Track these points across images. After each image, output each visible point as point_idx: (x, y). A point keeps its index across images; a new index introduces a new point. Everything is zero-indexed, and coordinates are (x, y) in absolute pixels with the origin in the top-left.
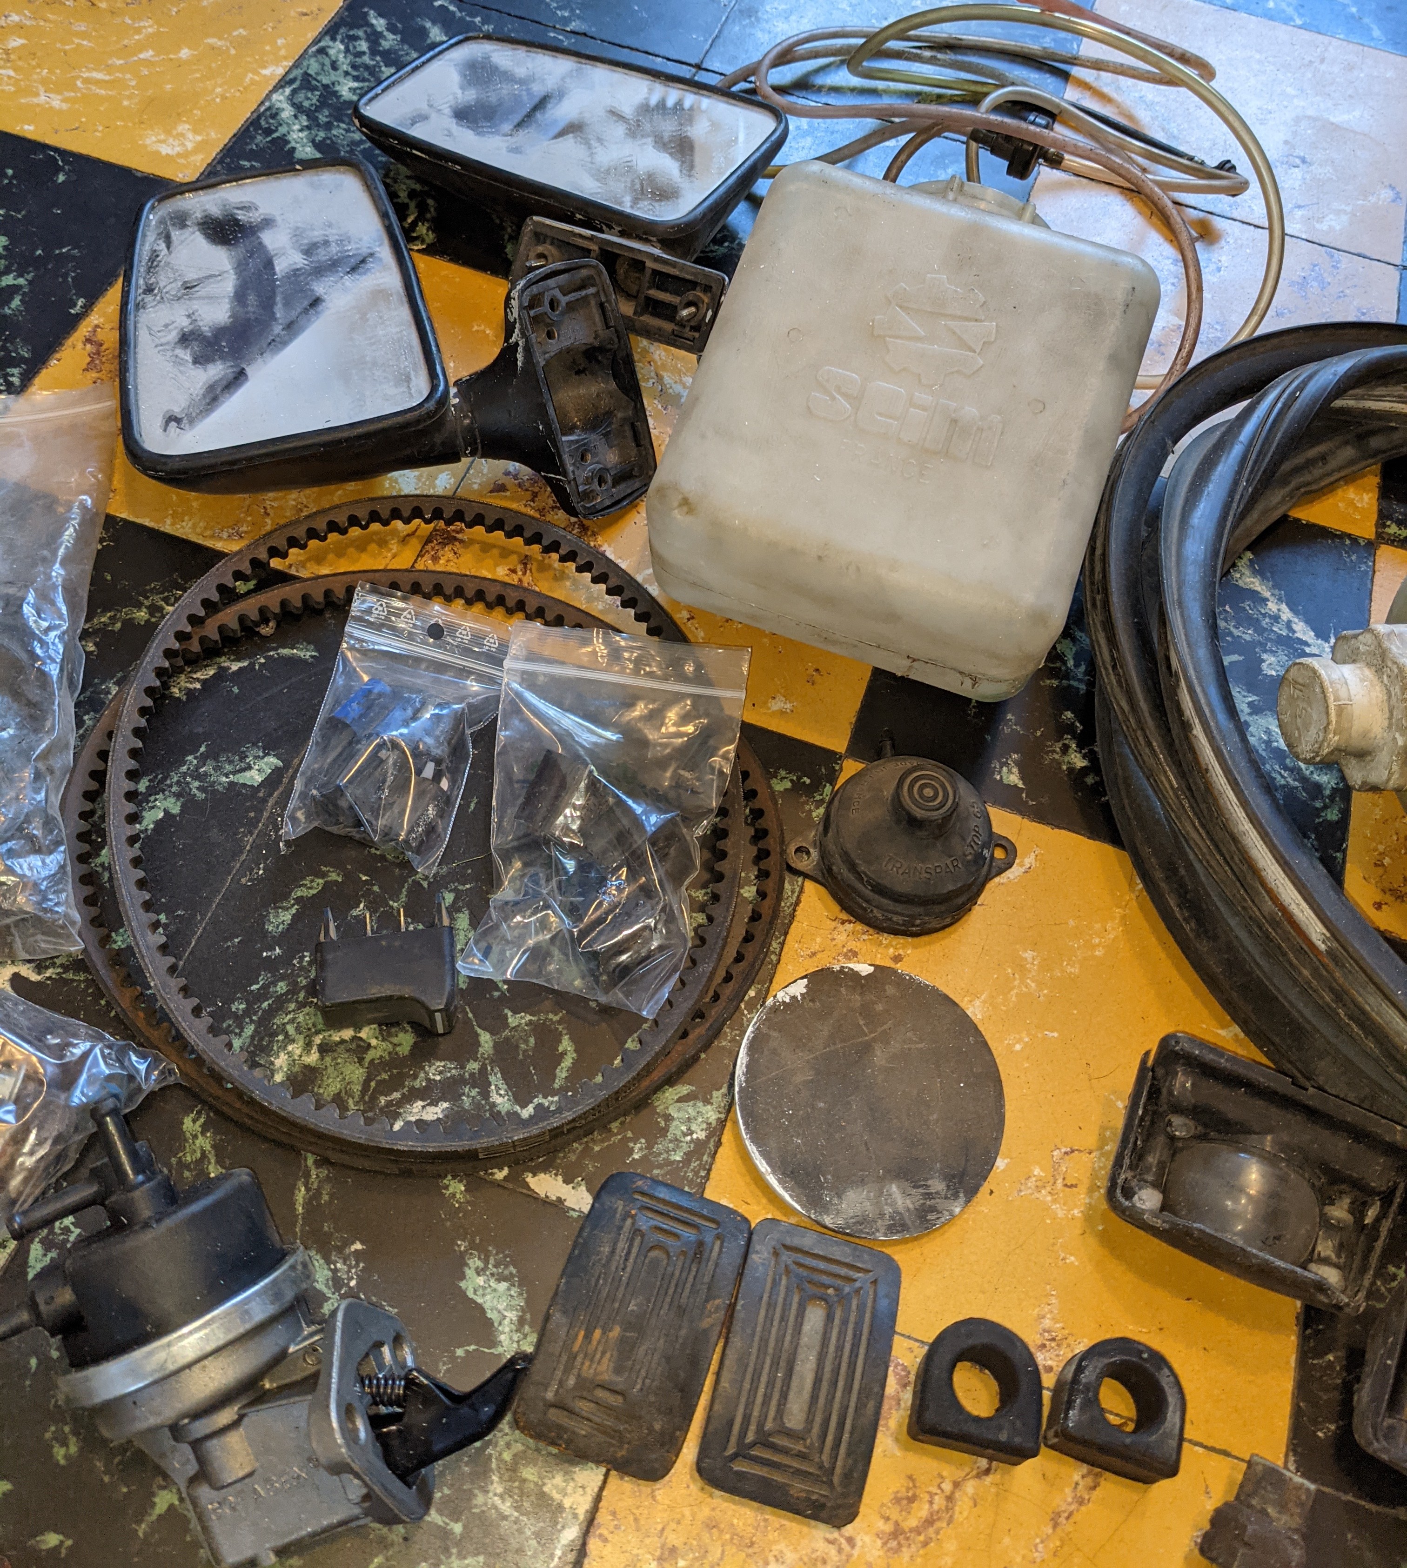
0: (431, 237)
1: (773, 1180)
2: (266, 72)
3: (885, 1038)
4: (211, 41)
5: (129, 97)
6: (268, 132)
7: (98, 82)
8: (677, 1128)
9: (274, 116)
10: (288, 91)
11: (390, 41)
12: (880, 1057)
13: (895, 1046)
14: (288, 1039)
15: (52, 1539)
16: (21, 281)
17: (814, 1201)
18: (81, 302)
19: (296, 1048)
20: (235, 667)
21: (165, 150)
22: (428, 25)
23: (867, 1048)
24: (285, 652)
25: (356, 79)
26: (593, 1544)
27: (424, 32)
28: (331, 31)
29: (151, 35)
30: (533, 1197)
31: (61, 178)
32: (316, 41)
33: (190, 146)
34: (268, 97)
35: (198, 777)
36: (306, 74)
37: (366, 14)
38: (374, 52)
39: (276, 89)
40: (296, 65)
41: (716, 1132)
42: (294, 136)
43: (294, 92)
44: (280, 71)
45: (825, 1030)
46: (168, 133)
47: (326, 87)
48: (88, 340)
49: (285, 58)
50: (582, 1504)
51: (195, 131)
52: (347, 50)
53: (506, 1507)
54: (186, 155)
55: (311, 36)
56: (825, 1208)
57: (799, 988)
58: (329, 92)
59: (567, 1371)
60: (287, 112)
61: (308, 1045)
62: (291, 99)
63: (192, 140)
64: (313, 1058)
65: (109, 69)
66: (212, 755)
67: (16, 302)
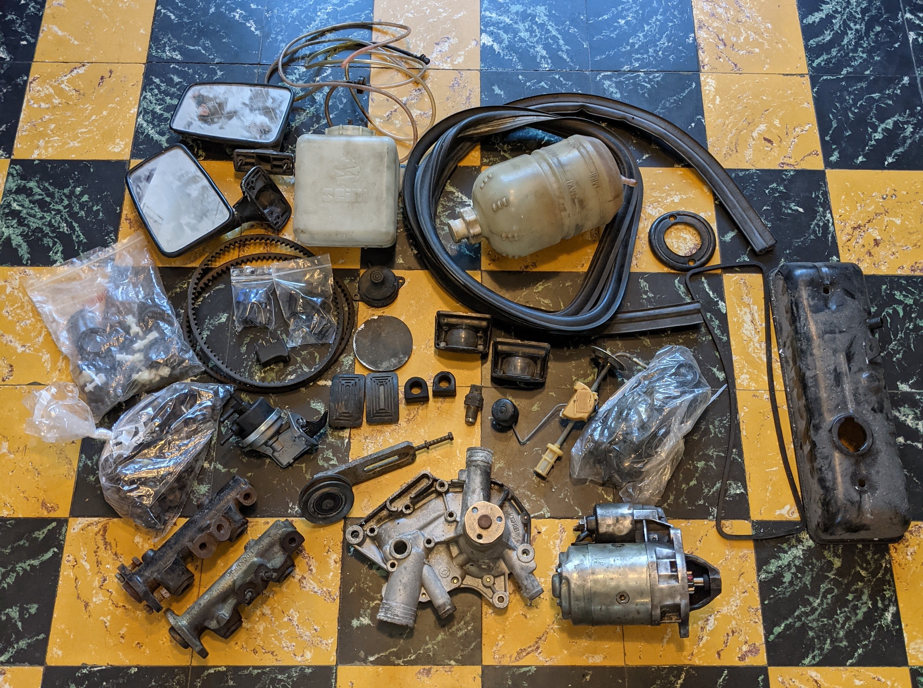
0: (204, 154)
1: (367, 366)
2: (132, 112)
3: (384, 330)
4: (110, 106)
5: (97, 135)
6: (142, 133)
7: (84, 133)
8: (345, 363)
9: (142, 127)
10: (141, 116)
11: (163, 86)
12: (383, 335)
13: (386, 331)
14: (256, 373)
15: (250, 474)
16: (99, 207)
17: (377, 367)
18: (118, 208)
19: (259, 374)
20: (207, 295)
21: (116, 150)
22: (172, 76)
23: (380, 334)
24: (217, 288)
25: (159, 105)
26: (351, 441)
27: (172, 79)
28: (144, 89)
29: (91, 110)
30: (320, 386)
31: (92, 170)
32: (141, 95)
33: (123, 146)
34: (137, 121)
35: (210, 324)
36: (144, 108)
37: (152, 79)
38: (160, 93)
39: (137, 118)
40: (139, 106)
41: (353, 361)
42: (151, 132)
43: (143, 116)
44: (136, 110)
45: (370, 333)
46: (114, 144)
47: (152, 111)
48: (126, 219)
49: (135, 104)
50: (348, 435)
51: (122, 141)
52: (152, 95)
53: (333, 440)
54: (123, 150)
55: (139, 93)
56: (379, 368)
57: (363, 326)
58: (153, 113)
59: (336, 412)
60: (145, 125)
61: (261, 373)
62: (143, 119)
63: (122, 144)
64: (263, 375)
65: (86, 127)
66: (211, 318)
67: (101, 214)
